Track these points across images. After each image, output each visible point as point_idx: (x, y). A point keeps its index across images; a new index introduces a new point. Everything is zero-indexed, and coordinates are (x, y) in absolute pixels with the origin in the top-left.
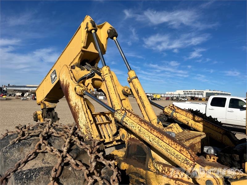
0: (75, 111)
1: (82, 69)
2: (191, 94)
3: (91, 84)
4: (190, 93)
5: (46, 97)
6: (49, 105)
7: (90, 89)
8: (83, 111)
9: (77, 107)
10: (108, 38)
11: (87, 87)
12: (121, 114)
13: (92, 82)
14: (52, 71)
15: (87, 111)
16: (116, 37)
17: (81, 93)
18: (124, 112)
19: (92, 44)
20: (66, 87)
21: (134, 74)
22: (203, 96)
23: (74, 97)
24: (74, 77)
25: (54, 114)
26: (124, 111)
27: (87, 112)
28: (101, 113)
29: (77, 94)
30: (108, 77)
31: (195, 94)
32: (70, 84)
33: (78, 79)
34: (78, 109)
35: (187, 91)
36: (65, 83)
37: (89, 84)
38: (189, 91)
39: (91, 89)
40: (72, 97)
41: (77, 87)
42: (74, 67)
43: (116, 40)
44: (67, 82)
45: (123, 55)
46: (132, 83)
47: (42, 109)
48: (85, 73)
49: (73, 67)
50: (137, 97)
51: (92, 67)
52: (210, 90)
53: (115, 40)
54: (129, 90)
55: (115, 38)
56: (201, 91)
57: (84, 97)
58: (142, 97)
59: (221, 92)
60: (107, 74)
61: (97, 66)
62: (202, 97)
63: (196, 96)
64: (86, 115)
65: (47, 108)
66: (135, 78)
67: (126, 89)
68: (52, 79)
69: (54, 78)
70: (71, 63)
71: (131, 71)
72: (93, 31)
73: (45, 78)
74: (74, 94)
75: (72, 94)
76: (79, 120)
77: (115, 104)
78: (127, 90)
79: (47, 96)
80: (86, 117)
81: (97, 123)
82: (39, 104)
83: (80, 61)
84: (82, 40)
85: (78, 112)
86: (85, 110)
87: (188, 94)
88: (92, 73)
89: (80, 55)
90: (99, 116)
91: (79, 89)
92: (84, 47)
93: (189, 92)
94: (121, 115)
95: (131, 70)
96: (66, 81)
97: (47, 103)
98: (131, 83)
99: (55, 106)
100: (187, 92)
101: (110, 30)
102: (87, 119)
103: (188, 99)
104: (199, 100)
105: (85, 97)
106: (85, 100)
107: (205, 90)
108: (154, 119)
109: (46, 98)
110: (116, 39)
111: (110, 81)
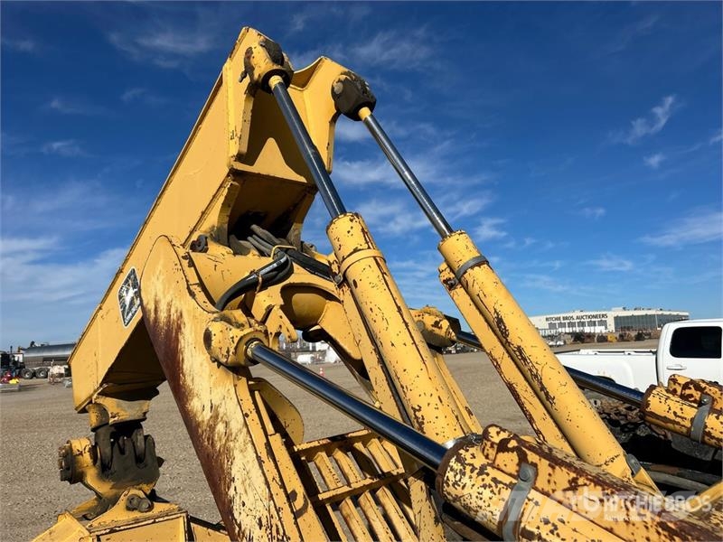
0: (213, 445)
1: (238, 252)
2: (572, 325)
3: (282, 308)
4: (567, 321)
5: (105, 380)
6: (120, 410)
7: (278, 334)
8: (250, 445)
9: (220, 428)
10: (334, 120)
11: (263, 322)
12: (493, 473)
13: (283, 303)
14: (123, 277)
15: (268, 445)
16: (371, 107)
17: (235, 353)
18: (509, 461)
19: (271, 144)
20: (169, 331)
21: (471, 246)
22: (606, 328)
23: (206, 375)
24: (202, 284)
25: (140, 443)
26: (514, 457)
27: (271, 453)
28: (333, 439)
29: (215, 360)
30: (363, 264)
31: (583, 324)
32: (186, 318)
33: (219, 291)
34: (228, 435)
35: (556, 316)
36: (163, 316)
37: (269, 310)
38: (562, 315)
39: (284, 331)
40: (197, 380)
41: (216, 328)
42: (203, 243)
43: (370, 119)
44: (173, 310)
45: (406, 173)
46: (466, 288)
47: (94, 430)
48: (251, 263)
49: (199, 246)
50: (499, 352)
51: (276, 241)
52: (624, 309)
53: (366, 122)
54: (445, 324)
55: (365, 112)
56: (598, 313)
57: (254, 375)
58: (527, 352)
59: (660, 313)
60: (356, 250)
61: (298, 236)
62: (604, 331)
63: (587, 330)
64: (268, 465)
65: (112, 425)
66: (479, 265)
67: (429, 321)
68: (123, 306)
69: (132, 303)
70: (191, 233)
71: (455, 237)
72: (275, 81)
73: (100, 308)
74: (205, 364)
75: (197, 366)
76: (231, 492)
77: (422, 402)
78: (436, 324)
79: (107, 374)
80: (270, 479)
81: (321, 497)
82: (84, 411)
83: (227, 219)
84: (232, 128)
85: (227, 450)
86: (260, 440)
87: (562, 325)
88: (282, 261)
89: (226, 191)
90: (324, 454)
91: (226, 337)
92: (240, 157)
93: (564, 318)
94: (494, 480)
95: (451, 231)
96: (169, 305)
97: (110, 404)
98: (460, 291)
99: (145, 413)
100: (558, 319)
101: (344, 82)
102: (275, 488)
103: (565, 342)
104: (598, 341)
105: (256, 371)
106: (258, 386)
107: (610, 310)
108: (612, 460)
109: (105, 386)
110: (371, 116)
111: (375, 281)
